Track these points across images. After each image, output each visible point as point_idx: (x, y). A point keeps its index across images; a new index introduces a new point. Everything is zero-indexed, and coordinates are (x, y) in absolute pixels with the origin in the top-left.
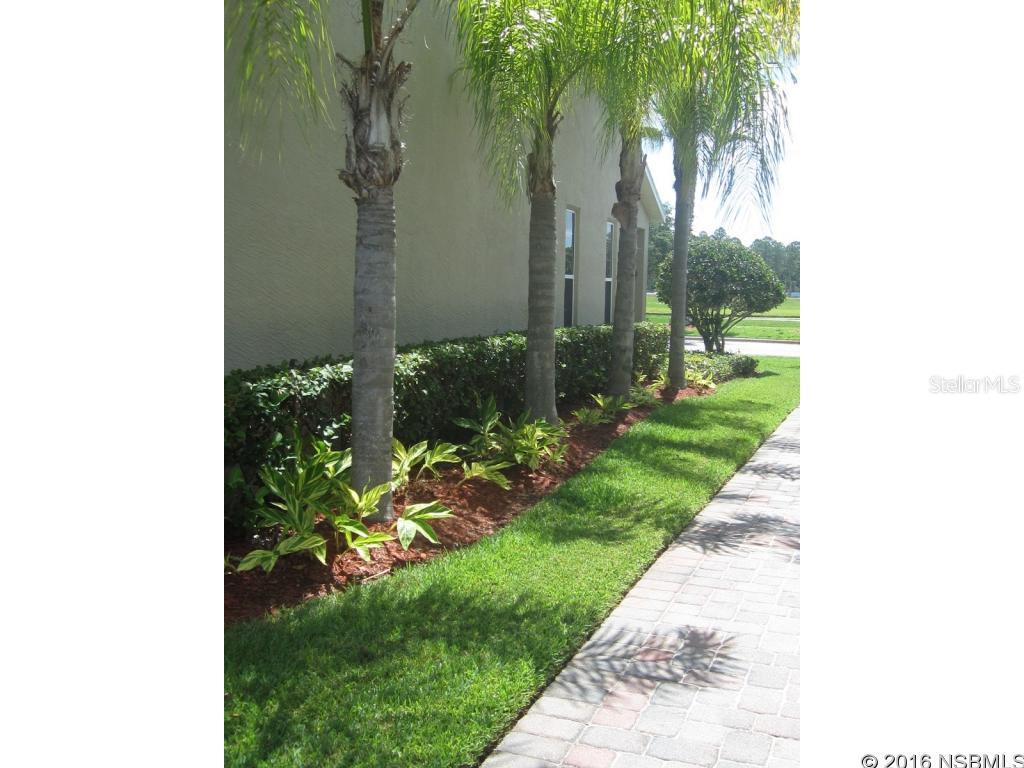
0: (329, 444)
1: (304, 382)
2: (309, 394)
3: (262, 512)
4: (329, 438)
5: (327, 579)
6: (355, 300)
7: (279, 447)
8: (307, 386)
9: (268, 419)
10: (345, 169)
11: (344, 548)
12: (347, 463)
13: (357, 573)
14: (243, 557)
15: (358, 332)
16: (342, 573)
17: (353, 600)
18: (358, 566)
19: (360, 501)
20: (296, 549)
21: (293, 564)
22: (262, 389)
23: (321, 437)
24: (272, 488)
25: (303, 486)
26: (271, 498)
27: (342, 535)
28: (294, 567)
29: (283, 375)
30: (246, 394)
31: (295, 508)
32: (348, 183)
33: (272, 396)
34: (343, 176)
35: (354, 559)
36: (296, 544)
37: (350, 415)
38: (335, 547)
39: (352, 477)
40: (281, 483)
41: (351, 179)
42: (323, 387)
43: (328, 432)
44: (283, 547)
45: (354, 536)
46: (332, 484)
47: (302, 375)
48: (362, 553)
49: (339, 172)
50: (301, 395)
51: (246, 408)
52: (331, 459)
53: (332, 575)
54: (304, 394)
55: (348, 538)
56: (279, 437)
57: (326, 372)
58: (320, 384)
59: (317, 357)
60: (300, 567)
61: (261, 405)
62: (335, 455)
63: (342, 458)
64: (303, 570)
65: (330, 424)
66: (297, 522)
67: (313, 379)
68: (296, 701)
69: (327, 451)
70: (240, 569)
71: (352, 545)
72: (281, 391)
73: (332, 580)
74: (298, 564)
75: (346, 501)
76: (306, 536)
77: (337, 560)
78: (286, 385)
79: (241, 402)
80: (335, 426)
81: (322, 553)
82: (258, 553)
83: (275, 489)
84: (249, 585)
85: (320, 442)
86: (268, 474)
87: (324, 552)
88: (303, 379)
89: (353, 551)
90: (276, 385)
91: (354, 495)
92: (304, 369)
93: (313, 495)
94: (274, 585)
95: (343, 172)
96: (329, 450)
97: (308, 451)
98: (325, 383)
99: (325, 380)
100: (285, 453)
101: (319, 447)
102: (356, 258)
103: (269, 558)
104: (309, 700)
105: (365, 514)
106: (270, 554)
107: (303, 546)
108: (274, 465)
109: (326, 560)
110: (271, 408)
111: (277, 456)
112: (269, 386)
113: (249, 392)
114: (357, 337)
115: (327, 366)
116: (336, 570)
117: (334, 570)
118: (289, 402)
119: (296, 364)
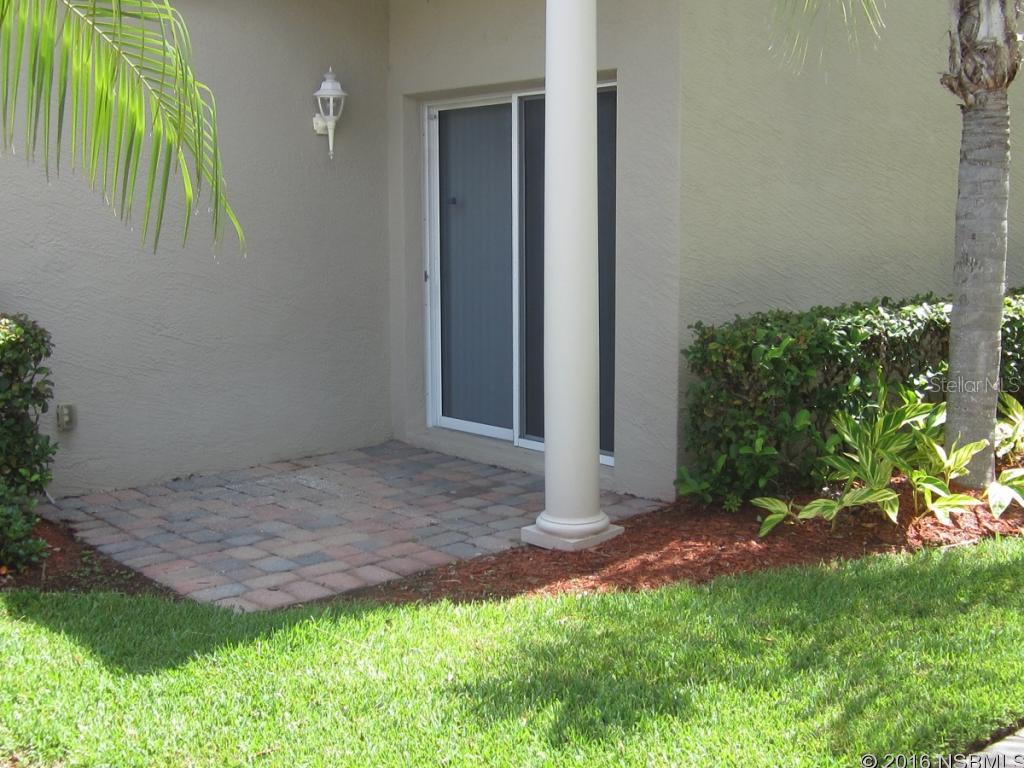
0: (921, 396)
1: (892, 321)
2: (897, 335)
3: (830, 460)
4: (921, 388)
5: (898, 541)
6: (957, 225)
7: (856, 392)
8: (896, 326)
9: (845, 359)
10: (948, 73)
11: (923, 510)
12: (941, 418)
13: (936, 538)
14: (805, 505)
15: (959, 263)
16: (918, 537)
17: (922, 563)
18: (938, 532)
19: (948, 457)
20: (864, 501)
21: (862, 521)
22: (840, 326)
23: (912, 387)
24: (846, 436)
25: (880, 437)
26: (844, 447)
27: (921, 495)
28: (864, 524)
29: (868, 313)
30: (822, 331)
31: (867, 461)
32: (952, 88)
33: (851, 334)
34: (945, 80)
35: (936, 524)
36: (863, 497)
37: (948, 362)
38: (913, 509)
39: (943, 434)
40: (855, 432)
41: (957, 84)
42: (916, 328)
43: (921, 380)
44: (849, 499)
45: (935, 497)
46: (915, 438)
47: (889, 313)
48: (943, 518)
49: (941, 76)
50: (886, 334)
51: (820, 345)
52: (920, 412)
53: (906, 538)
54: (891, 335)
55: (928, 498)
56: (857, 380)
57: (922, 311)
58: (912, 324)
59: (918, 296)
60: (870, 525)
61: (837, 343)
62: (926, 407)
63: (935, 412)
64: (873, 529)
65: (924, 373)
66: (869, 474)
67: (904, 318)
68: (832, 639)
69: (916, 402)
70: (800, 516)
71: (931, 506)
72: (863, 330)
73: (905, 542)
74: (868, 522)
75: (932, 458)
76: (876, 489)
77: (914, 522)
78: (869, 323)
79: (813, 339)
80: (930, 374)
81: (893, 510)
82: (821, 502)
83: (848, 438)
84: (811, 537)
85: (909, 392)
86: (844, 422)
87: (897, 509)
88: (891, 318)
89: (932, 514)
90: (857, 323)
91: (940, 451)
92: (895, 307)
93: (893, 449)
94: (839, 540)
95: (945, 75)
96: (919, 401)
97: (895, 401)
98: (919, 324)
99: (919, 321)
100: (866, 400)
101: (908, 398)
102: (960, 176)
103: (832, 508)
104: (847, 640)
105: (953, 476)
106: (833, 503)
107: (871, 499)
108: (850, 413)
109: (899, 518)
110: (849, 348)
111: (856, 403)
112: (849, 323)
113: (826, 329)
114: (958, 269)
115: (925, 304)
116: (911, 533)
117: (909, 533)
118: (872, 345)
119: (889, 301)
